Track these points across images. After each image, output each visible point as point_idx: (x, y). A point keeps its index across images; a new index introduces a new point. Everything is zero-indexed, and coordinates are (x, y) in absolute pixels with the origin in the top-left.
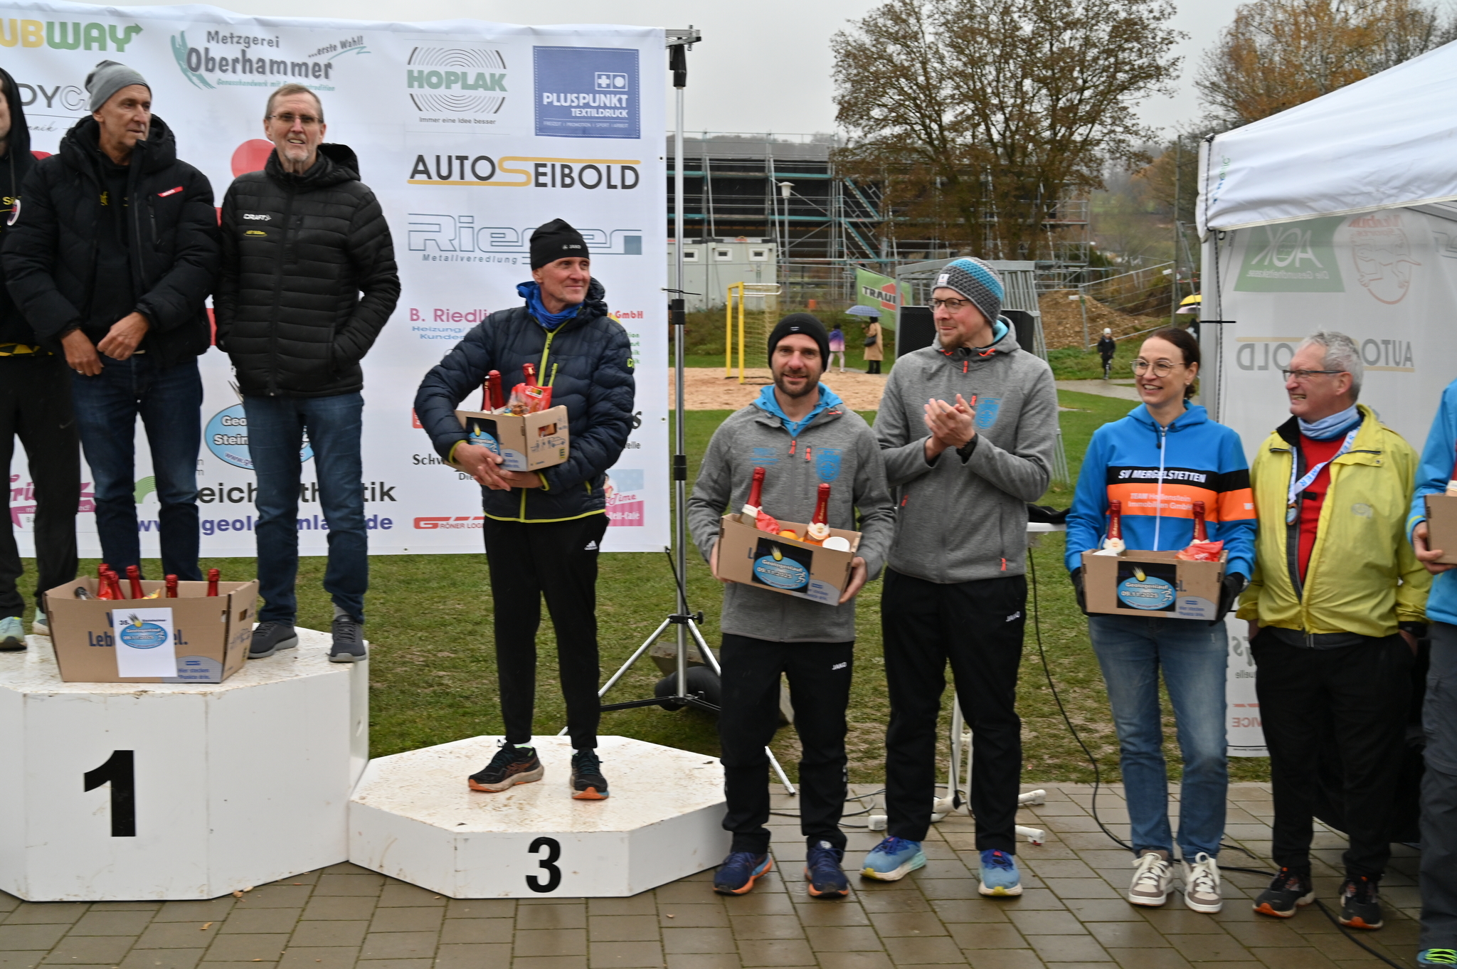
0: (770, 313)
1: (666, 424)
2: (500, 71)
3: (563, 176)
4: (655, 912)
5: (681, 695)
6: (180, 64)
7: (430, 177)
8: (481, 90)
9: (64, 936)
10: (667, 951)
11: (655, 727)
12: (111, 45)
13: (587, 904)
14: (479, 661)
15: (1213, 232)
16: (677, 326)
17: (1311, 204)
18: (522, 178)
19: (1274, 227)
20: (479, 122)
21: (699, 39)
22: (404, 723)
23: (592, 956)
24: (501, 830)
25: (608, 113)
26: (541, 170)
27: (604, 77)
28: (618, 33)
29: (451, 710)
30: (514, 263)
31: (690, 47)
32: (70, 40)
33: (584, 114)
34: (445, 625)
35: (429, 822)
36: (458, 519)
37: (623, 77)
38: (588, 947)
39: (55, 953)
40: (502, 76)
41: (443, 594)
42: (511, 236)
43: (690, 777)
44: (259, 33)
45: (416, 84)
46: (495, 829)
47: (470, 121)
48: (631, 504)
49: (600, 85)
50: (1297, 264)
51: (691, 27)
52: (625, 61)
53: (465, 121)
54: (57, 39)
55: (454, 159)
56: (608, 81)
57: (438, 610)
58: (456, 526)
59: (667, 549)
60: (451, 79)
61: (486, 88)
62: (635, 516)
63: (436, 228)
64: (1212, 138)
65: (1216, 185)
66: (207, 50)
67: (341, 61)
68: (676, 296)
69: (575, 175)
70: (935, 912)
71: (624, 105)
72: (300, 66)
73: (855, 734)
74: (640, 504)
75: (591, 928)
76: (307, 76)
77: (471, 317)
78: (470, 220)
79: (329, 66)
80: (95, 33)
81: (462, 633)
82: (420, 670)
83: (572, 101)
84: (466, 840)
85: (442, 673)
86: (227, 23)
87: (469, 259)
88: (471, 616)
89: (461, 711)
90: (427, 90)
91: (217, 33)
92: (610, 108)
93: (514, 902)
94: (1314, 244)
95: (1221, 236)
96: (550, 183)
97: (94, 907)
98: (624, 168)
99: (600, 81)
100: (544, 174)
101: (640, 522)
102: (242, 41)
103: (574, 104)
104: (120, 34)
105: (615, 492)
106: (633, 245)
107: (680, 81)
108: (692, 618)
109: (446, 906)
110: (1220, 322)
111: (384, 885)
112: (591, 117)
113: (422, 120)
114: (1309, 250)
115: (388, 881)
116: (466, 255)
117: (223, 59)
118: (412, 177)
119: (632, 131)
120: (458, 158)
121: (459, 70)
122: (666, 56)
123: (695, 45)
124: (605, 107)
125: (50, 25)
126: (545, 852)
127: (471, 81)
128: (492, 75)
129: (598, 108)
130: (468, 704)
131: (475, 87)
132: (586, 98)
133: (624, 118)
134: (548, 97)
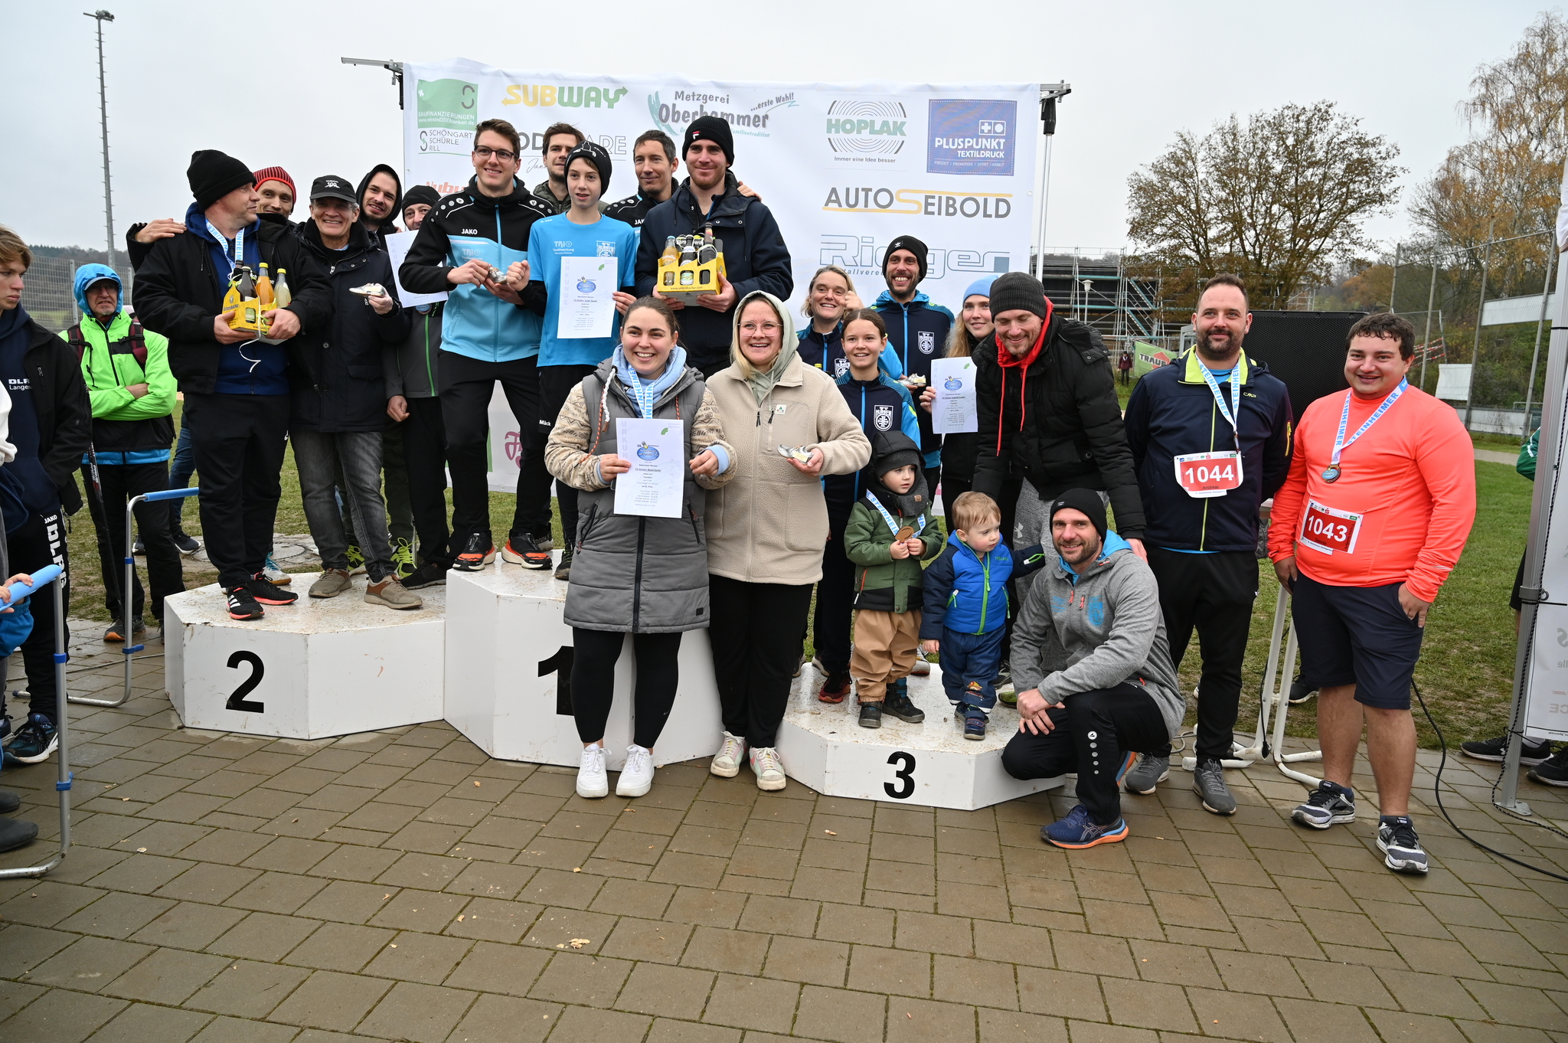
2: (900, 119)
3: (948, 206)
4: (995, 830)
6: (653, 117)
7: (840, 205)
8: (885, 134)
9: (513, 791)
12: (604, 104)
13: (935, 813)
18: (915, 207)
20: (882, 160)
21: (1069, 91)
23: (938, 867)
25: (988, 154)
26: (930, 201)
27: (986, 124)
31: (1061, 99)
32: (575, 100)
33: (968, 154)
37: (1003, 124)
38: (935, 856)
39: (504, 806)
40: (903, 124)
44: (715, 92)
45: (833, 130)
46: (860, 740)
47: (875, 160)
49: (982, 131)
51: (1063, 82)
52: (1005, 110)
53: (871, 160)
54: (566, 100)
55: (860, 190)
56: (989, 128)
60: (861, 126)
61: (889, 133)
63: (843, 247)
66: (674, 105)
67: (776, 113)
69: (958, 206)
70: (1259, 861)
71: (1002, 148)
72: (744, 118)
76: (749, 125)
78: (870, 241)
79: (766, 117)
80: (593, 94)
83: (959, 145)
84: (836, 747)
86: (691, 86)
87: (867, 273)
90: (842, 135)
91: (682, 93)
92: (990, 150)
93: (874, 803)
96: (936, 213)
97: (543, 768)
98: (998, 201)
99: (983, 128)
100: (933, 204)
102: (701, 98)
103: (959, 147)
104: (611, 96)
106: (1002, 264)
107: (1049, 129)
109: (816, 801)
112: (973, 158)
113: (836, 159)
116: (865, 269)
117: (685, 112)
118: (827, 205)
119: (1005, 167)
120: (863, 189)
121: (868, 118)
122: (1039, 109)
123: (1065, 97)
124: (986, 149)
125: (562, 90)
126: (901, 764)
127: (877, 127)
128: (895, 123)
129: (979, 150)
131: (880, 132)
132: (970, 142)
133: (1002, 158)
134: (939, 141)
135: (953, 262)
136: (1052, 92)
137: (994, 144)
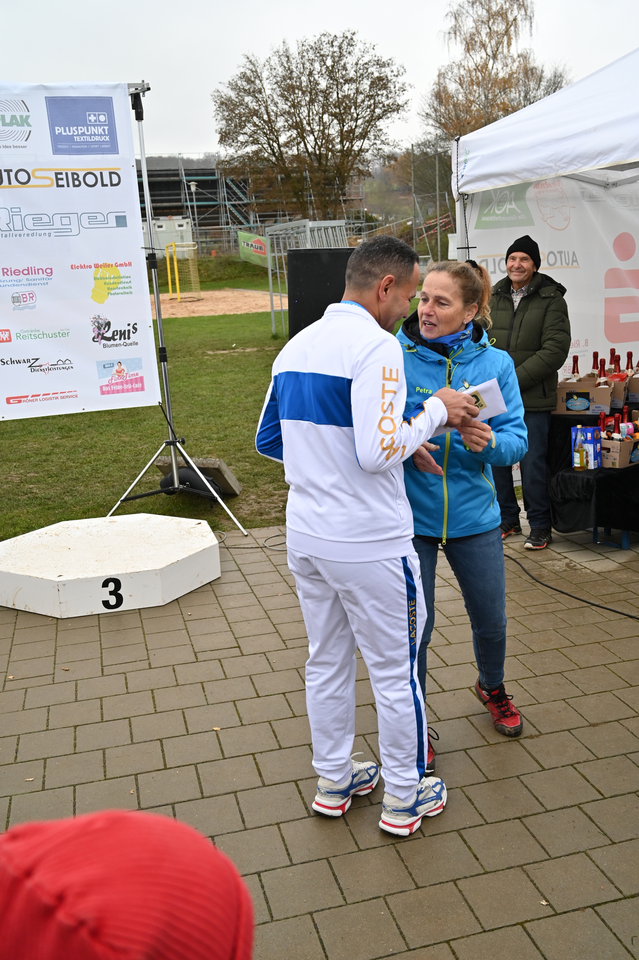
0: (192, 260)
1: (152, 328)
2: (25, 114)
3: (74, 180)
4: (180, 613)
5: (176, 486)
8: (15, 126)
10: (190, 634)
11: (162, 505)
13: (140, 612)
14: (53, 477)
15: (463, 196)
16: (153, 270)
17: (518, 175)
18: (48, 182)
19: (495, 190)
20: (16, 147)
21: (149, 89)
22: (13, 517)
23: (147, 643)
24: (84, 577)
25: (97, 138)
26: (59, 176)
27: (92, 116)
28: (98, 87)
29: (40, 508)
30: (50, 235)
31: (144, 94)
33: (82, 139)
34: (29, 458)
35: (40, 576)
36: (33, 396)
37: (104, 115)
38: (144, 637)
41: (26, 439)
42: (45, 219)
43: (189, 533)
46: (81, 577)
47: (10, 147)
48: (136, 379)
49: (90, 121)
50: (507, 212)
51: (143, 81)
52: (104, 104)
53: (8, 147)
55: (3, 171)
56: (95, 118)
57: (24, 449)
58: (32, 401)
59: (159, 403)
61: (18, 125)
62: (139, 385)
64: (459, 139)
65: (463, 167)
68: (151, 252)
69: (81, 179)
71: (107, 133)
73: (276, 497)
74: (142, 378)
75: (144, 627)
77: (26, 272)
78: (18, 210)
81: (39, 461)
82: (18, 485)
83: (74, 132)
84: (64, 585)
85: (31, 486)
87: (20, 235)
88: (44, 451)
89: (46, 507)
92: (98, 135)
93: (97, 616)
94: (516, 199)
95: (466, 197)
96: (66, 185)
98: (111, 173)
99: (90, 118)
100: (62, 179)
101: (142, 389)
103: (75, 134)
105: (126, 372)
106: (121, 221)
107: (139, 117)
108: (179, 442)
109: (57, 624)
110: (468, 248)
111: (17, 615)
112: (87, 142)
114: (513, 203)
115: (19, 612)
116: (18, 233)
119: (113, 148)
120: (5, 171)
122: (129, 101)
123: (147, 93)
124: (95, 135)
126: (112, 586)
127: (8, 120)
128: (21, 117)
129: (91, 135)
130: (50, 503)
131: (11, 124)
132: (82, 129)
133: (108, 141)
134: (58, 130)
135: (85, 221)
136: (136, 89)
137: (101, 130)
